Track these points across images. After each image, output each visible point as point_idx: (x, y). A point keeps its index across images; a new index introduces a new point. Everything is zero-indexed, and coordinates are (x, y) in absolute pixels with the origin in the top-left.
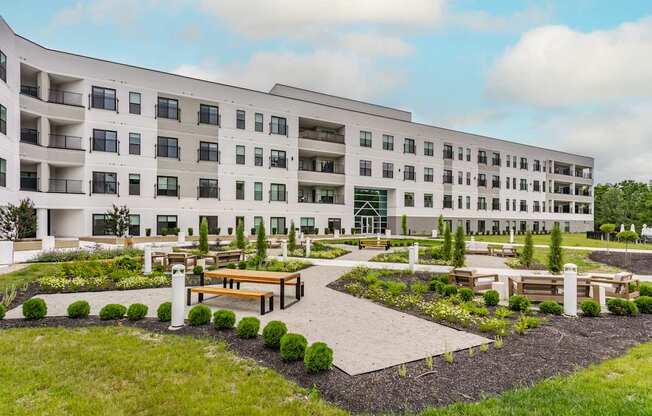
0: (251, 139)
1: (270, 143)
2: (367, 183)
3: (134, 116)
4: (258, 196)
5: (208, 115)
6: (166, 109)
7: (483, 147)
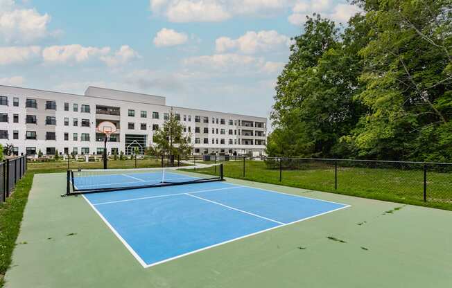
0: (71, 115)
1: (81, 116)
2: (131, 132)
3: (16, 107)
4: (75, 139)
5: (50, 105)
6: (30, 104)
7: (198, 115)
